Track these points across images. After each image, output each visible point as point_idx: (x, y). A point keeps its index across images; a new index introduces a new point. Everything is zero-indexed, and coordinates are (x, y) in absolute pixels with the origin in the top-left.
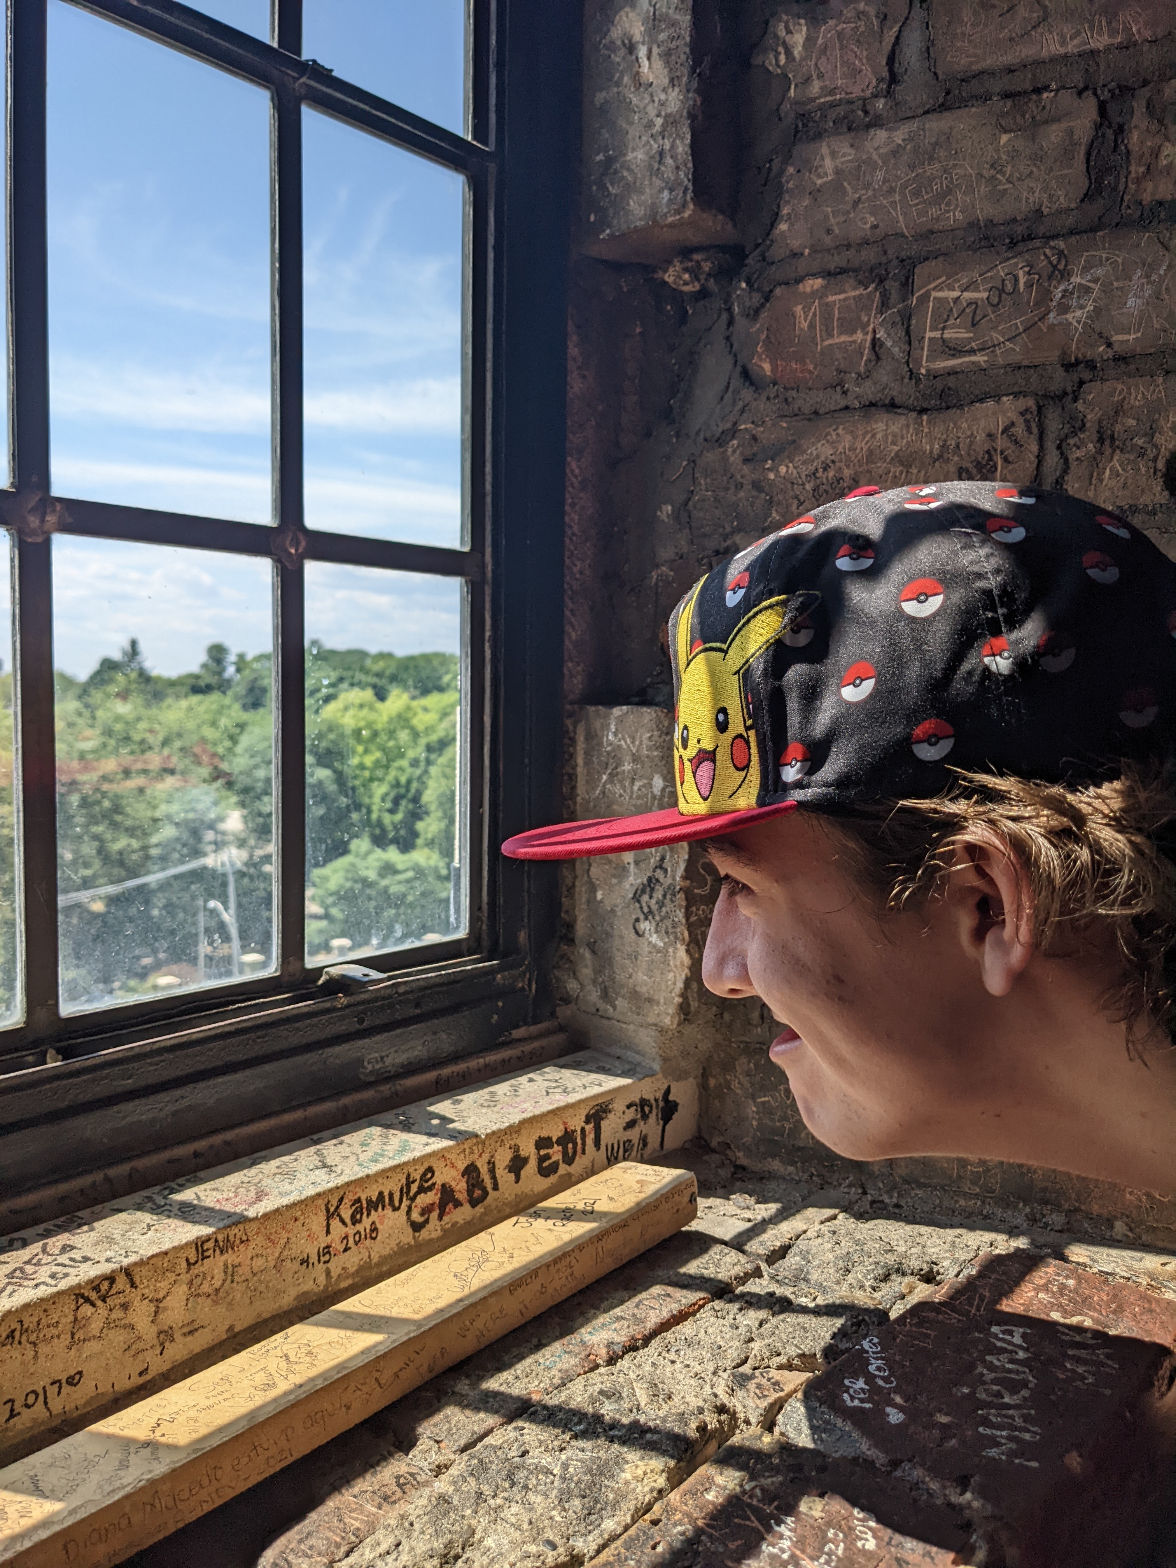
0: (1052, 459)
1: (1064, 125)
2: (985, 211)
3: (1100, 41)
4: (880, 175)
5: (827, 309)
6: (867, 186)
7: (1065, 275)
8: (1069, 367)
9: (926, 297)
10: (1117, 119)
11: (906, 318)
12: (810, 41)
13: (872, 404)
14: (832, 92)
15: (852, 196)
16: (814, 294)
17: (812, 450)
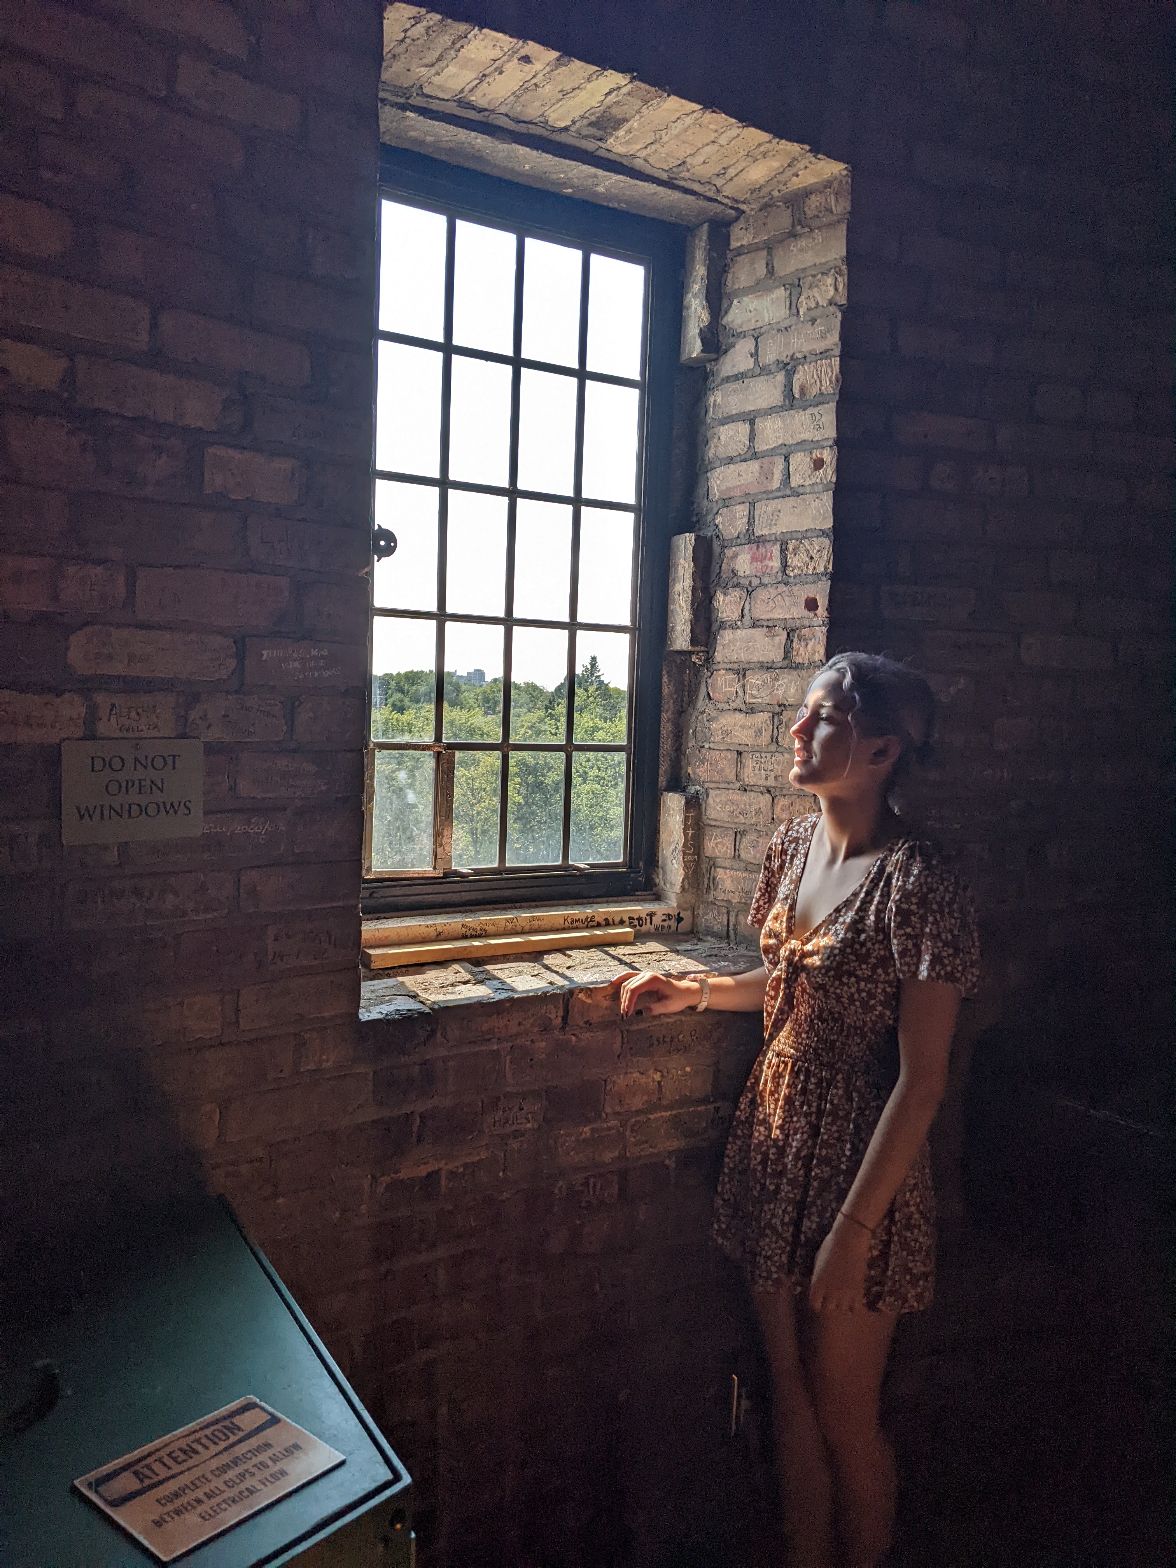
0: (775, 731)
1: (780, 638)
2: (761, 659)
3: (787, 617)
4: (738, 643)
5: (726, 679)
6: (736, 646)
7: (778, 680)
8: (780, 706)
9: (748, 681)
10: (791, 638)
11: (743, 686)
12: (724, 601)
13: (736, 709)
14: (728, 617)
15: (732, 648)
16: (723, 675)
17: (721, 721)
